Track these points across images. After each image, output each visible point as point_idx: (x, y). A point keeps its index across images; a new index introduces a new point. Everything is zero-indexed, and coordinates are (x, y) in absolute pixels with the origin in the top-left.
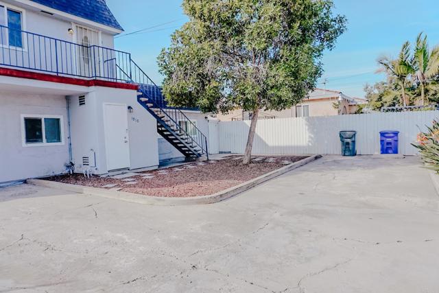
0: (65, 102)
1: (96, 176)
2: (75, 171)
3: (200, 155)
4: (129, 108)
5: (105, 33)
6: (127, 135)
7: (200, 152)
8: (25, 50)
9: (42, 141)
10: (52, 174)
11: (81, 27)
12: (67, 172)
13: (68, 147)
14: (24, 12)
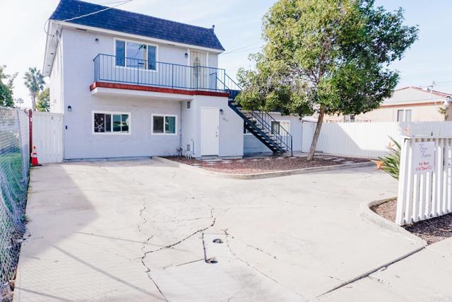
0: (179, 106)
1: (193, 158)
2: (183, 155)
3: (284, 151)
4: (221, 110)
5: (211, 53)
6: (218, 131)
7: (285, 149)
8: (157, 71)
9: (163, 132)
10: (167, 155)
11: (193, 51)
12: (177, 154)
13: (179, 137)
14: (157, 46)
